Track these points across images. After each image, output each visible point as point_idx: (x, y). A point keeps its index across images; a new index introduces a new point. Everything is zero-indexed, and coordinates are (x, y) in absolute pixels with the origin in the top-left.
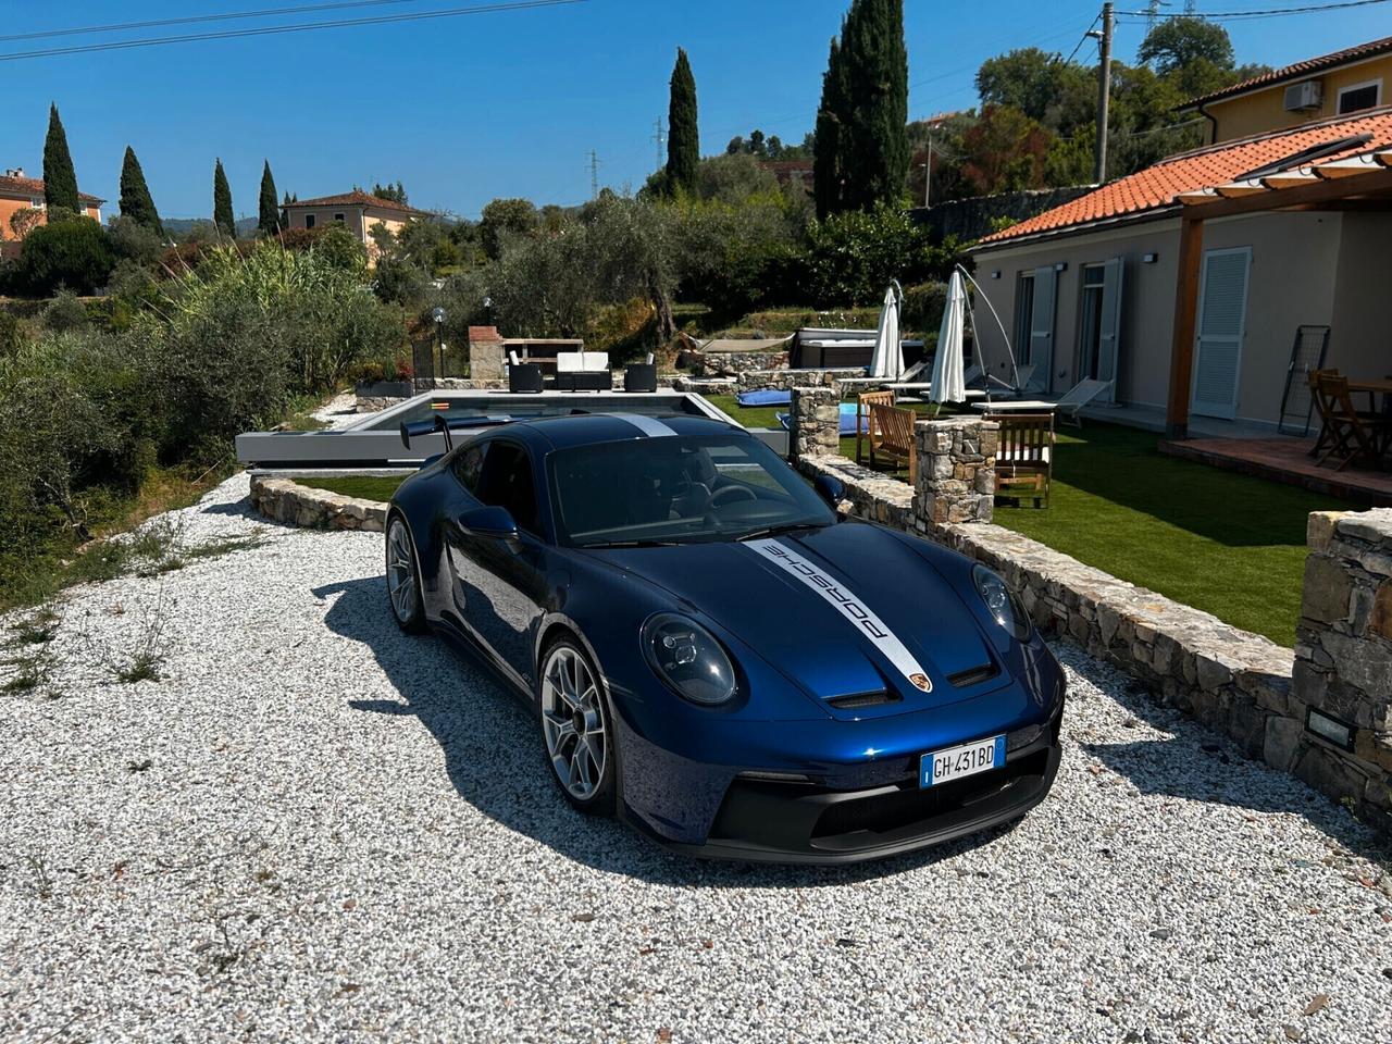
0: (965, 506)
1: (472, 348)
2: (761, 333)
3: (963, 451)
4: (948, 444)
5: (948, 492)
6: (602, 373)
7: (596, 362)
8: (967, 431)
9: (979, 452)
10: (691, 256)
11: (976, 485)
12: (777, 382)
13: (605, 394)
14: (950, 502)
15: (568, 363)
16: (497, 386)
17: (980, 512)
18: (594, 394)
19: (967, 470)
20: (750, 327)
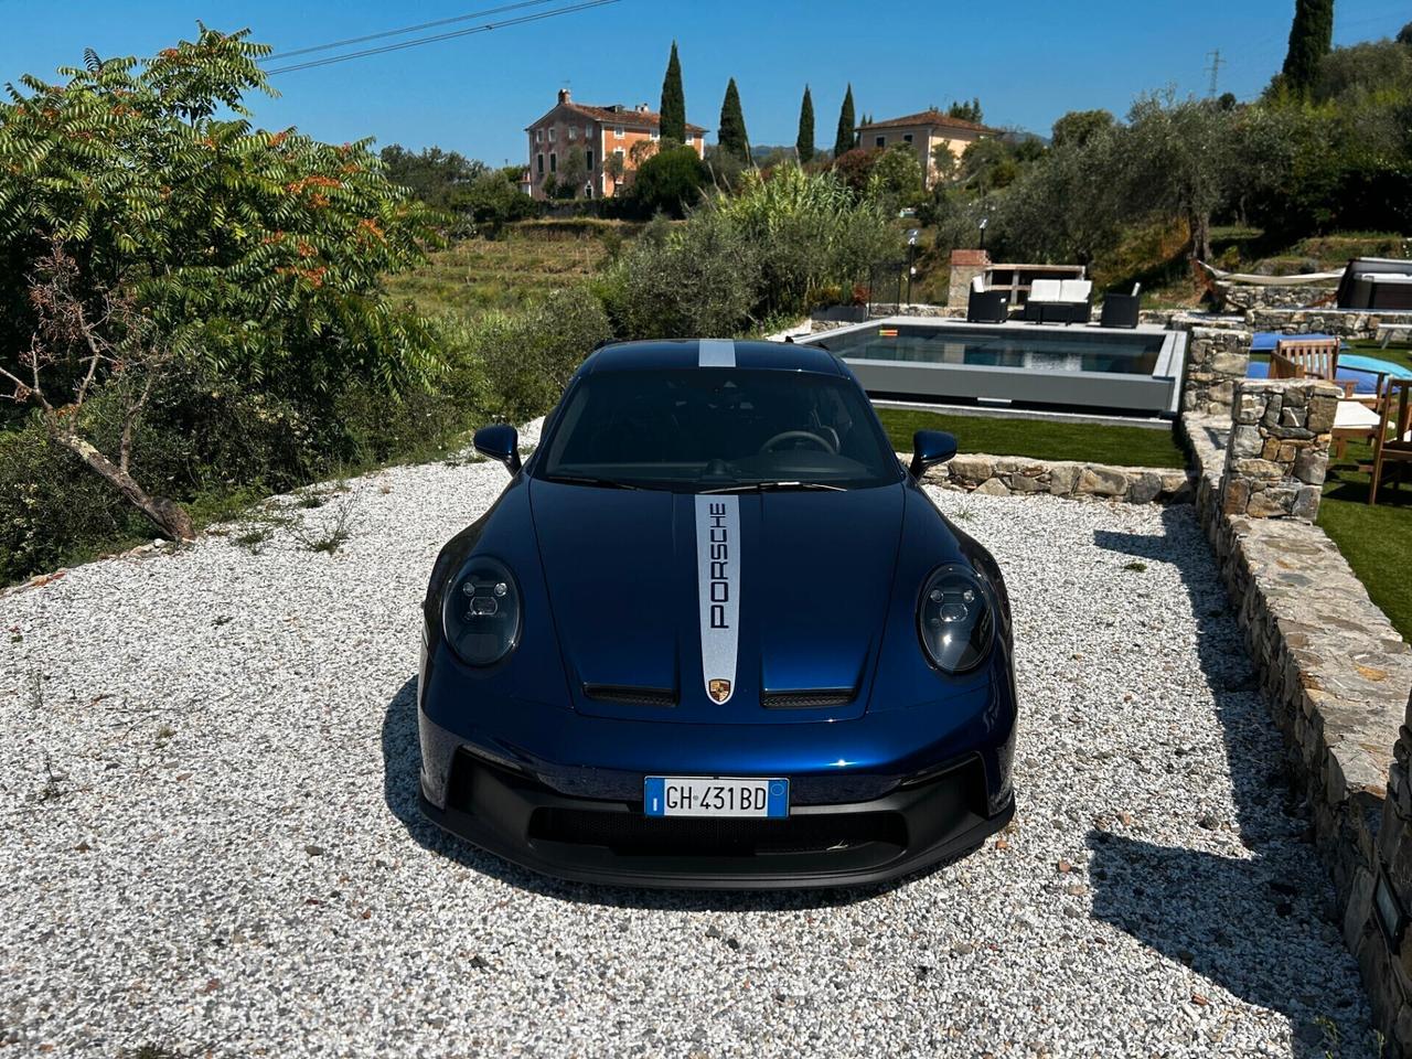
0: (1276, 497)
1: (954, 272)
2: (1315, 263)
3: (1281, 421)
4: (1258, 410)
5: (1251, 474)
6: (1078, 305)
7: (1076, 291)
8: (1290, 395)
9: (1305, 426)
10: (1246, 169)
11: (1297, 470)
14: (1253, 489)
15: (1044, 291)
16: (962, 315)
17: (1298, 506)
18: (1061, 327)
19: (1284, 449)
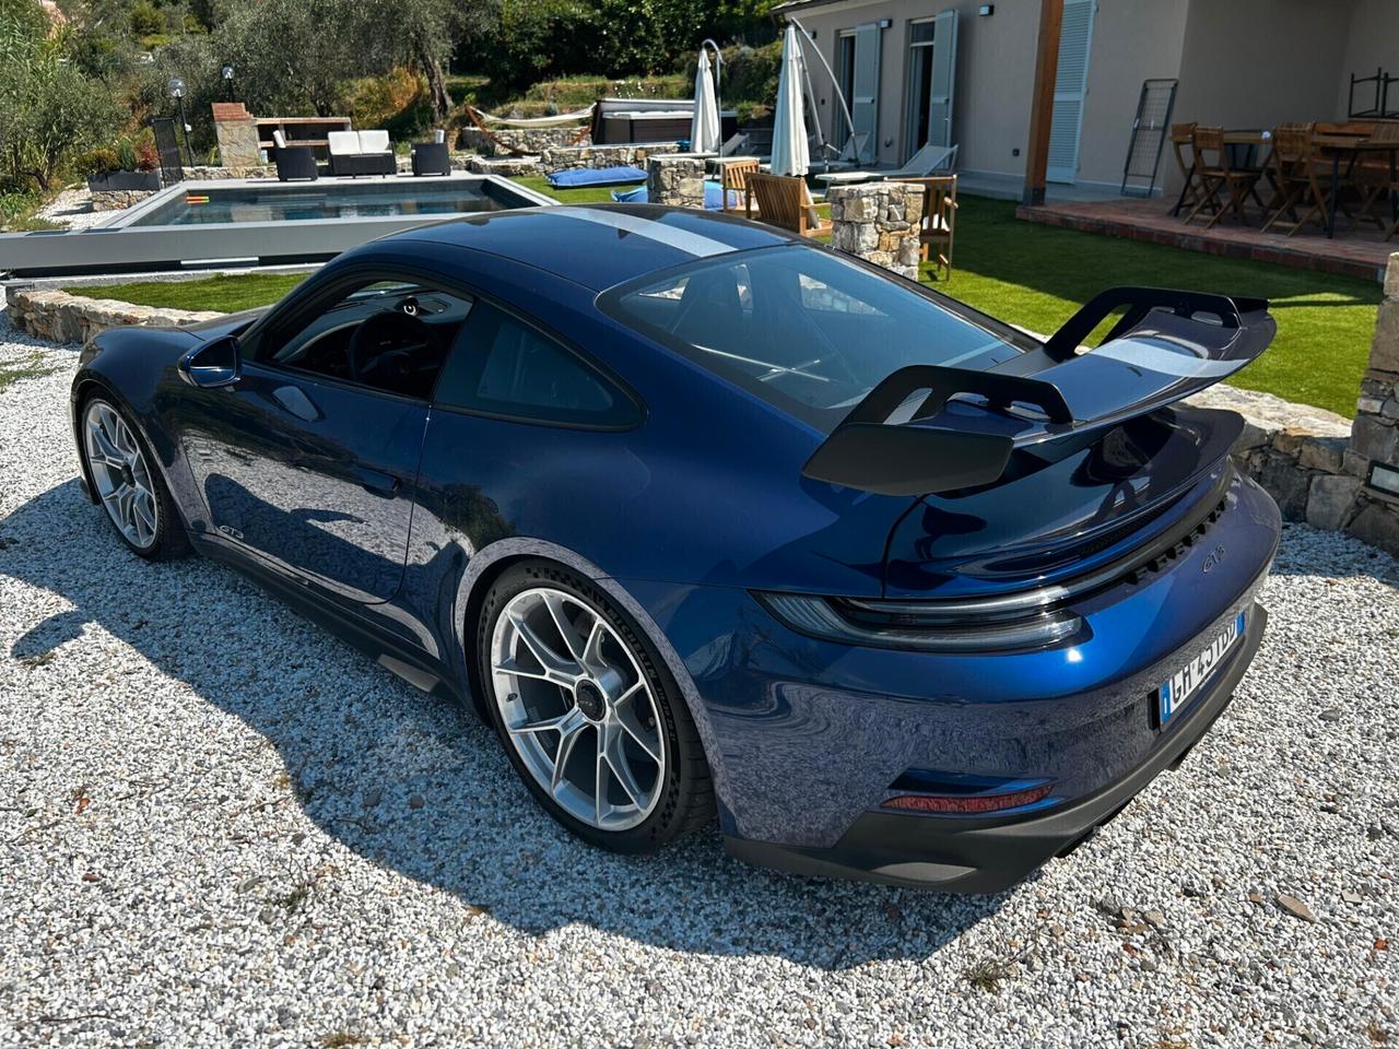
1: (219, 129)
2: (554, 106)
3: (889, 218)
4: (872, 210)
6: (386, 156)
7: (376, 142)
8: (894, 195)
9: (904, 219)
11: (901, 256)
12: (586, 160)
13: (390, 179)
15: (342, 144)
19: (892, 240)
20: (541, 98)
